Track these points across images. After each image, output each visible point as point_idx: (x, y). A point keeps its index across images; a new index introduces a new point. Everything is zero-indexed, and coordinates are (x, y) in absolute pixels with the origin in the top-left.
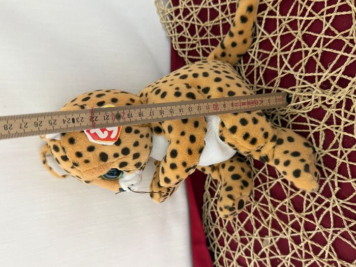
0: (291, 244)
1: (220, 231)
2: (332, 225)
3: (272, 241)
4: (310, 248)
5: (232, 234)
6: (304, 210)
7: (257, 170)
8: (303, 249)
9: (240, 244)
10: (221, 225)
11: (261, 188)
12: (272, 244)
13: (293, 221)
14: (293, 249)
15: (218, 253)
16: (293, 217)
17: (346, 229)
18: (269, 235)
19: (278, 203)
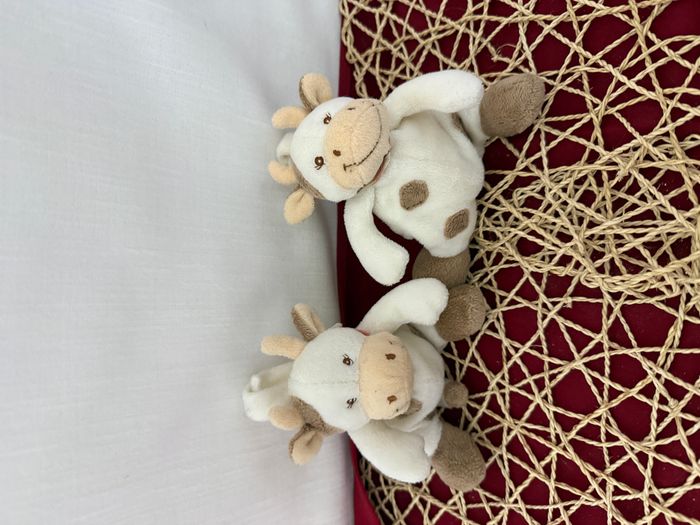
0: (614, 520)
5: (445, 502)
6: (653, 434)
7: (517, 345)
11: (527, 387)
13: (619, 463)
18: (551, 500)
19: (578, 421)
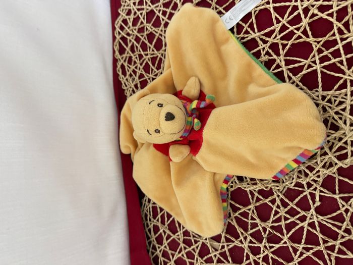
0: (247, 253)
1: (160, 228)
2: (303, 241)
3: (223, 247)
4: (270, 261)
5: (174, 234)
6: (271, 220)
8: (260, 261)
9: (182, 245)
10: (163, 223)
12: (223, 250)
13: (254, 230)
14: (248, 258)
15: (153, 251)
16: (254, 225)
17: (322, 247)
18: (222, 241)
19: (240, 209)
